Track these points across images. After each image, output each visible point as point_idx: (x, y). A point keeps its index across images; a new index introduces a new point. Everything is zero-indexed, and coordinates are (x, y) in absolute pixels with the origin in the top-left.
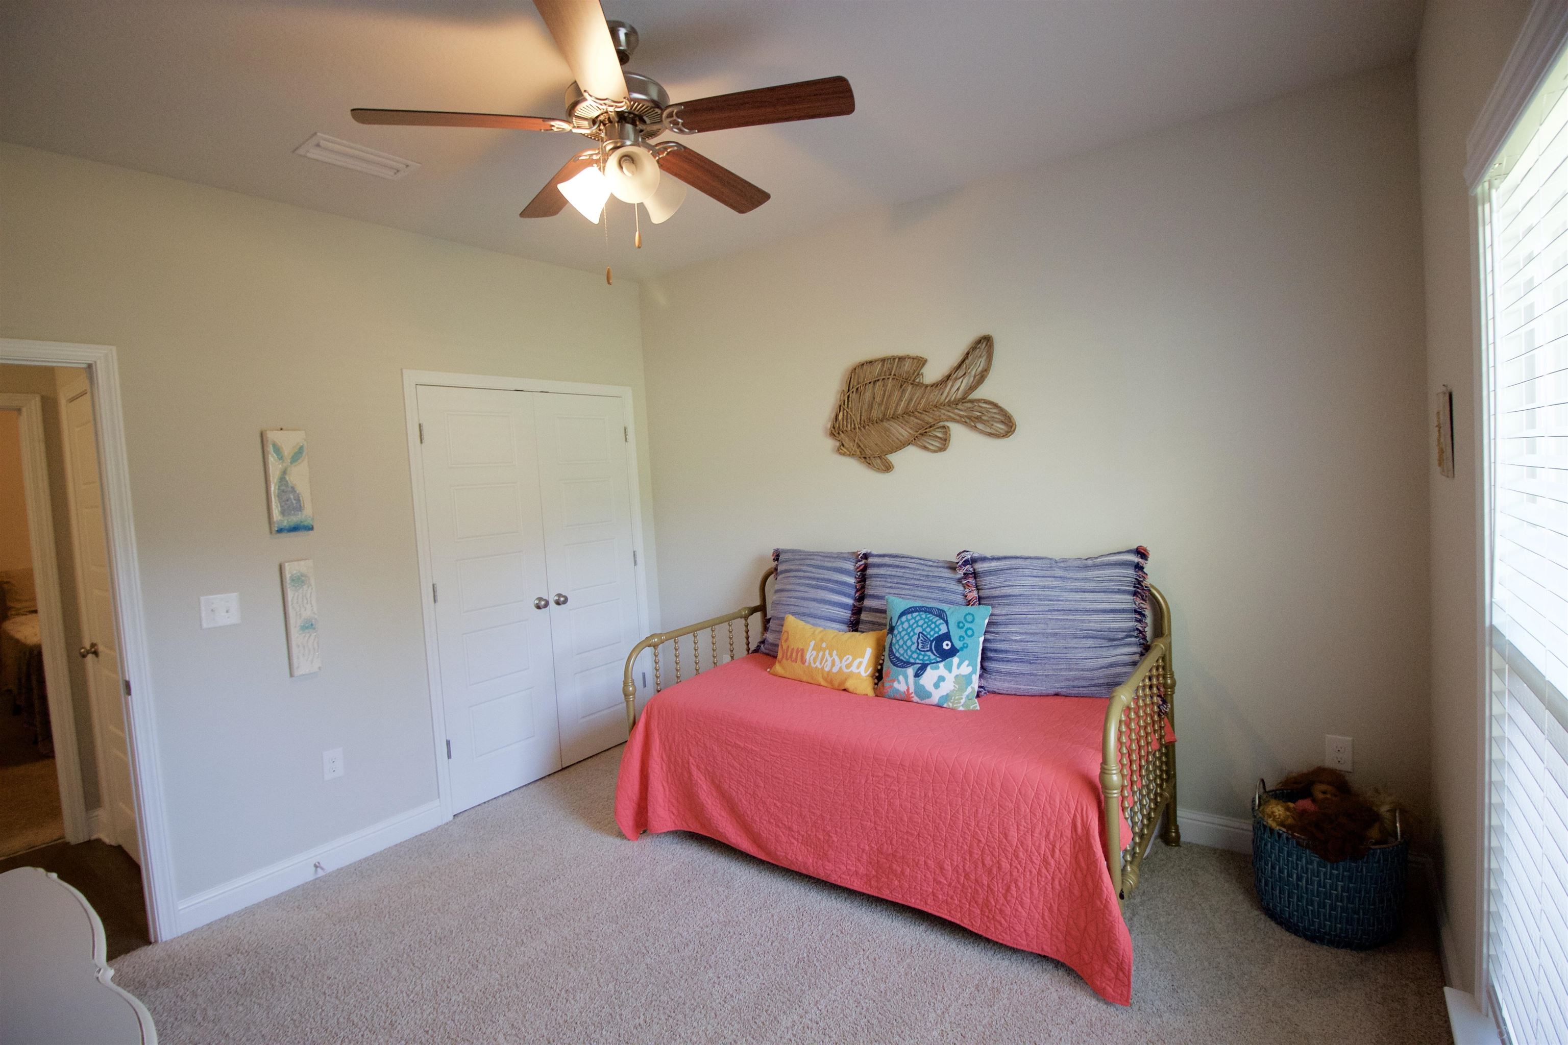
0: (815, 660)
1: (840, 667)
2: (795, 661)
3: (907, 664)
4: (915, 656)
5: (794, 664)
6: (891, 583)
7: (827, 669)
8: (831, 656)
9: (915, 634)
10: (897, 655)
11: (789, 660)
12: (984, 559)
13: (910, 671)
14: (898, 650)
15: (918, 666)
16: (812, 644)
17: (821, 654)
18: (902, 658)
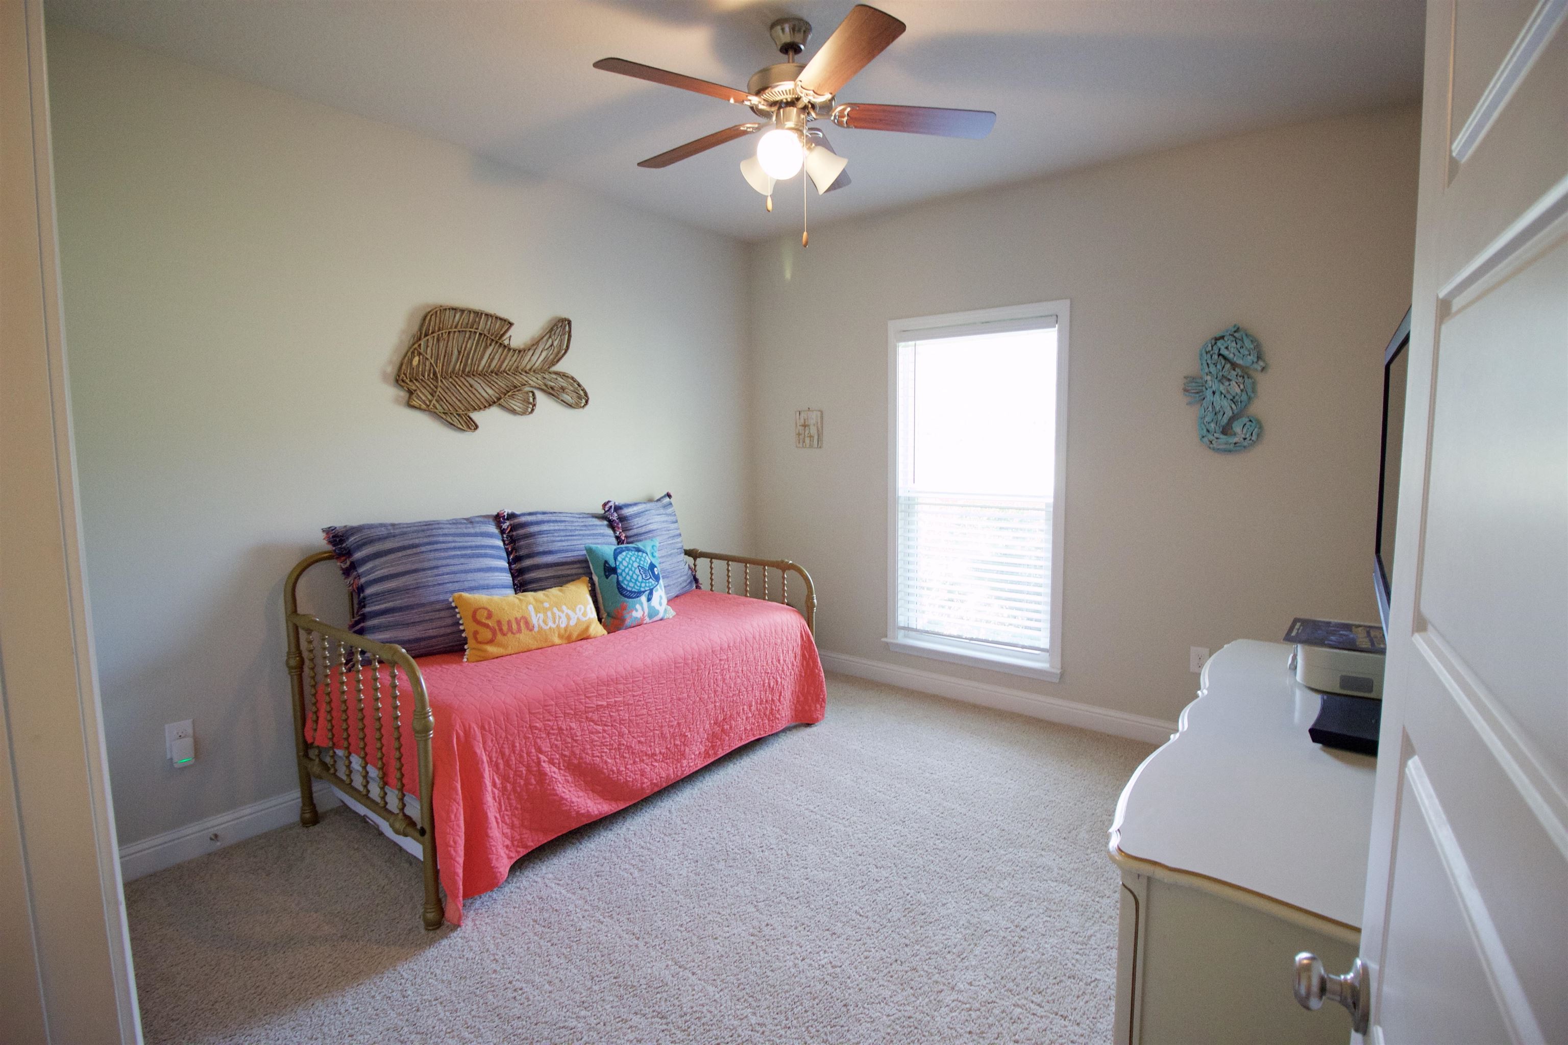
0: (545, 622)
1: (578, 619)
2: (519, 631)
3: (639, 594)
4: (643, 585)
5: (518, 636)
6: (558, 536)
7: (563, 625)
8: (563, 612)
9: (635, 568)
10: (629, 589)
11: (510, 635)
12: (627, 506)
13: (643, 598)
14: (628, 585)
15: (647, 593)
16: (531, 608)
17: (549, 614)
18: (634, 590)
